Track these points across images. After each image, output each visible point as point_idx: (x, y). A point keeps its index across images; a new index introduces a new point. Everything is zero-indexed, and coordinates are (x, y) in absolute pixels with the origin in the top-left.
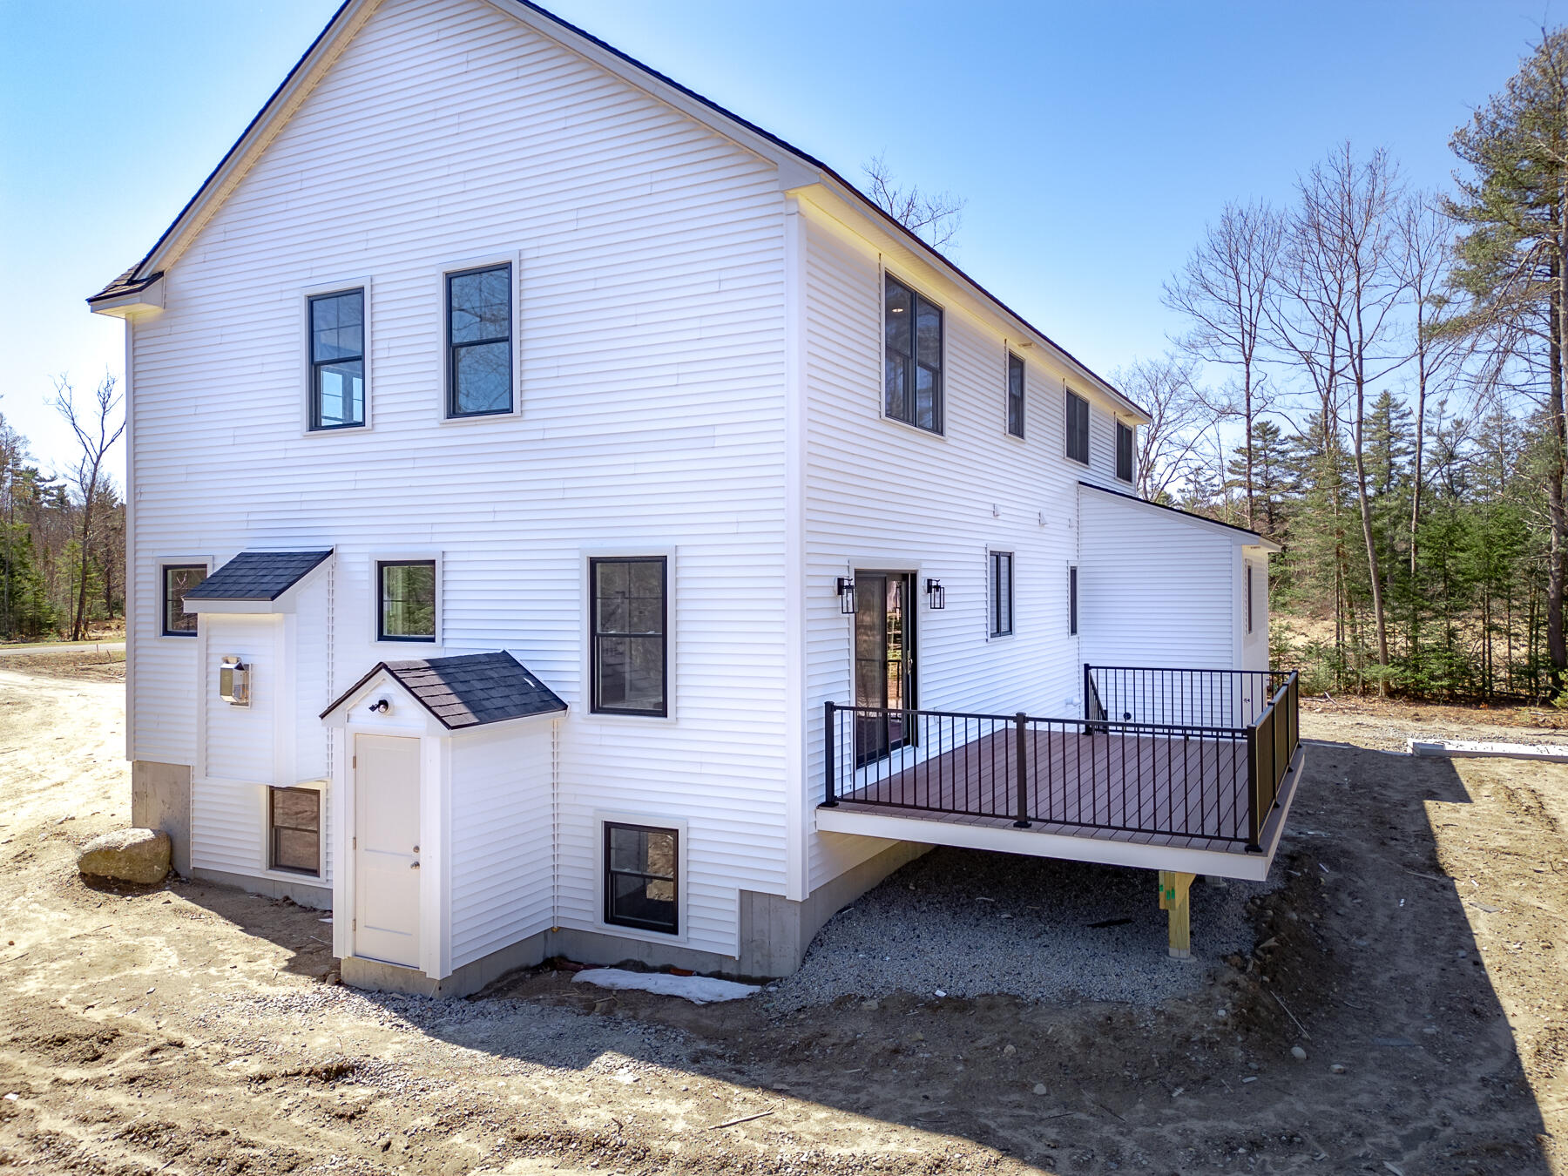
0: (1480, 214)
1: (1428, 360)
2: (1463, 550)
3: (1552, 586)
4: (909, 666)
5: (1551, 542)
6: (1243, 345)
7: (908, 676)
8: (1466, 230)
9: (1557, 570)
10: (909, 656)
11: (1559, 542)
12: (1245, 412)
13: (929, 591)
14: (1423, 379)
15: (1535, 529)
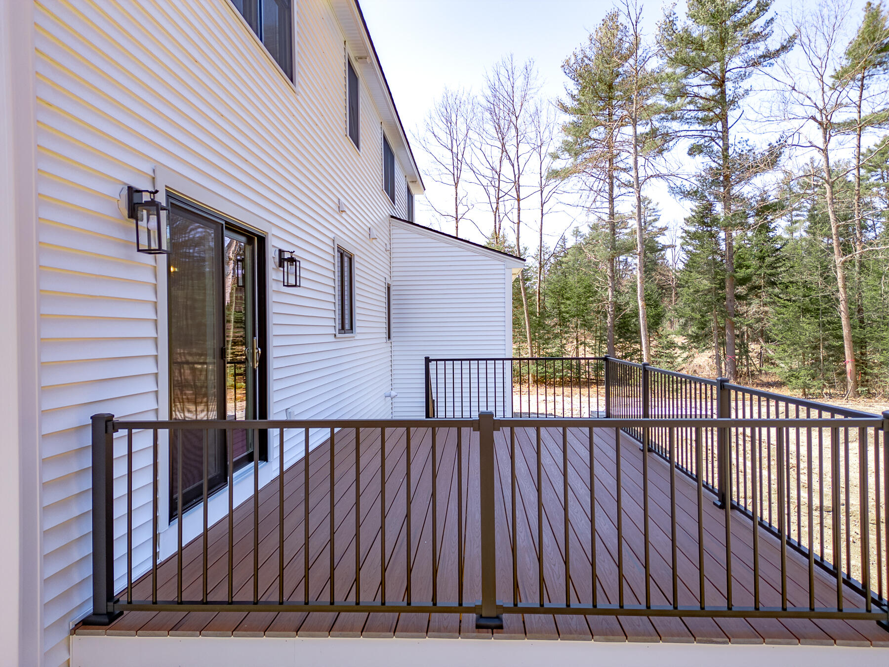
0: (576, 111)
1: (545, 194)
2: (568, 299)
3: (609, 319)
4: (257, 358)
5: (608, 296)
6: (454, 175)
7: (254, 371)
8: (569, 118)
9: (611, 311)
10: (256, 344)
11: (613, 295)
12: (455, 216)
13: (281, 265)
14: (542, 206)
15: (600, 289)
